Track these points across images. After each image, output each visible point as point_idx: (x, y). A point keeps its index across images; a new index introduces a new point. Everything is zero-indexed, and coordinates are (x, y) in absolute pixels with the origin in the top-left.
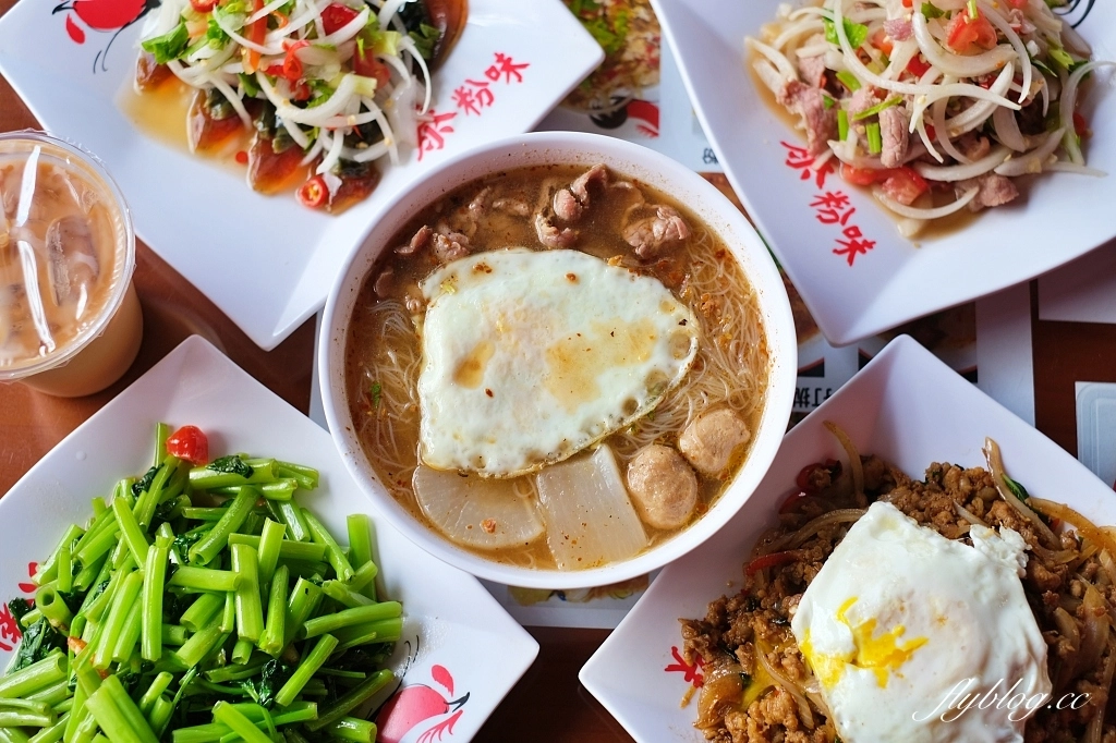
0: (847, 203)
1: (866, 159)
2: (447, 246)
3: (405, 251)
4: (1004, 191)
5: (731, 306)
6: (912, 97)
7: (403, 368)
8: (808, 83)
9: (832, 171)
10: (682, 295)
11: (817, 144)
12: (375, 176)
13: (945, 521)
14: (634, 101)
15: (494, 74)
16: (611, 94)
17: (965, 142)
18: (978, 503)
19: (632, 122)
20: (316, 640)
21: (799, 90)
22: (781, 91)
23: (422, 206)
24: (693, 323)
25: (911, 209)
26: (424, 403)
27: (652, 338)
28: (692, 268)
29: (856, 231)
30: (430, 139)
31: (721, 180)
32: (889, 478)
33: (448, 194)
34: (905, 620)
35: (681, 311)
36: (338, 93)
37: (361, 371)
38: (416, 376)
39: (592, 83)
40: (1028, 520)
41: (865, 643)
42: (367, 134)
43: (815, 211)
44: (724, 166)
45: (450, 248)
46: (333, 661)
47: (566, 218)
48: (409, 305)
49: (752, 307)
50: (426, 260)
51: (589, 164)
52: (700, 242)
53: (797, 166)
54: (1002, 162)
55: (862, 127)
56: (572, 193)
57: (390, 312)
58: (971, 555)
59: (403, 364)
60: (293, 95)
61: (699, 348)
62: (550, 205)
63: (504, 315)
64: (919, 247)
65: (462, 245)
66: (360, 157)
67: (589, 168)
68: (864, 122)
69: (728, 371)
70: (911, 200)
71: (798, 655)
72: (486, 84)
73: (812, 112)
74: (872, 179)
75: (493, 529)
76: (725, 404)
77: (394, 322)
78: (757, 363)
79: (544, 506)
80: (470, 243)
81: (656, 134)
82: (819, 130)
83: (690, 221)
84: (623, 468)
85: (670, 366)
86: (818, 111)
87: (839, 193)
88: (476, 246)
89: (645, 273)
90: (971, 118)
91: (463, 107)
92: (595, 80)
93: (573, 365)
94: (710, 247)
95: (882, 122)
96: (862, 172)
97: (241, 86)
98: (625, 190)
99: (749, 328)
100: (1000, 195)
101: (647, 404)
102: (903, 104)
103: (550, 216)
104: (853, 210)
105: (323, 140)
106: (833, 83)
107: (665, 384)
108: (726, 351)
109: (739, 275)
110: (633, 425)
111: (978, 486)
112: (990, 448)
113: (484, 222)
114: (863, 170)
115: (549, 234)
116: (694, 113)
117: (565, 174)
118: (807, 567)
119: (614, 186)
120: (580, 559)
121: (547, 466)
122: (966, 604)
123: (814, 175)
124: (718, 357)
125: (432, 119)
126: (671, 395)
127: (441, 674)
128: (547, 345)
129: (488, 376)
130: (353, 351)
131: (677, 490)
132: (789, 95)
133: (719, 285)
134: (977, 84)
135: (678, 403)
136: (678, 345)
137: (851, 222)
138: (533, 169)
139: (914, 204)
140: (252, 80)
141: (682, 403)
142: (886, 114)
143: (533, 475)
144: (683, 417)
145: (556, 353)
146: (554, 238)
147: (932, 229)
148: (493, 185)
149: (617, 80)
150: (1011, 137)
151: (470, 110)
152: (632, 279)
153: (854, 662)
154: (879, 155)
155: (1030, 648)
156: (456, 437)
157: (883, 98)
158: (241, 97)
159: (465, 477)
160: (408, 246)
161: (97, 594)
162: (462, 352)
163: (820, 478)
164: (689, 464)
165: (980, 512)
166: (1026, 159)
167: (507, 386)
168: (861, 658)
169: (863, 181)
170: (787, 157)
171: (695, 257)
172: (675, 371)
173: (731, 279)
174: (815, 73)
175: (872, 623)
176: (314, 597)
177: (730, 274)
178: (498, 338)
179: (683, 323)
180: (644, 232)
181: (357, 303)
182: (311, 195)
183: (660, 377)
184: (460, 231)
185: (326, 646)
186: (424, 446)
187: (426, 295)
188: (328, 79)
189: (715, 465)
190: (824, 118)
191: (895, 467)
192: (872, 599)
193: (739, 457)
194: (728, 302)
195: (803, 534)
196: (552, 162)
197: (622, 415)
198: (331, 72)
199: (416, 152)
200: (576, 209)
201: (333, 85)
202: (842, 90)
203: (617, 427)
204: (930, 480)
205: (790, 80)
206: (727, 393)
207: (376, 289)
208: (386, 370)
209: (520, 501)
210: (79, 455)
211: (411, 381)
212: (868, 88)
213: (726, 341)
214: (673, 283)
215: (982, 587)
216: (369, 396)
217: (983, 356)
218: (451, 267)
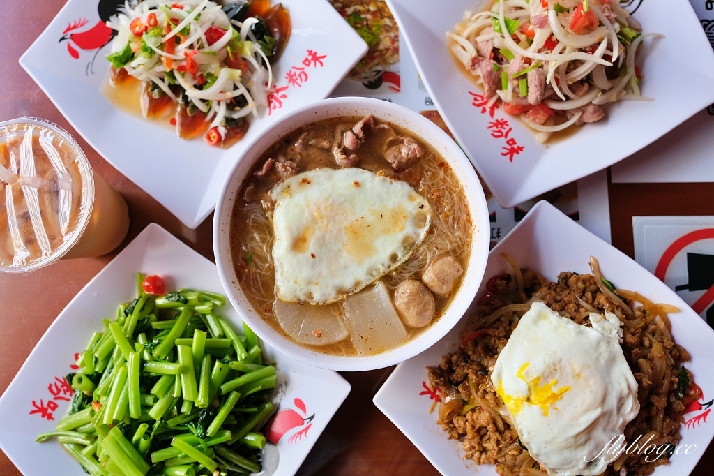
0: (507, 125)
1: (518, 100)
2: (283, 169)
3: (260, 174)
4: (597, 114)
5: (449, 195)
6: (547, 62)
7: (263, 242)
8: (483, 57)
9: (498, 107)
10: (420, 191)
11: (489, 92)
12: (246, 125)
13: (573, 310)
14: (386, 72)
15: (307, 63)
16: (373, 70)
17: (576, 87)
18: (589, 295)
19: (386, 85)
20: (228, 394)
21: (479, 61)
22: (469, 63)
23: (268, 147)
24: (427, 207)
25: (544, 127)
26: (276, 263)
27: (404, 217)
28: (425, 173)
29: (513, 141)
30: (275, 103)
31: (435, 114)
32: (536, 281)
33: (282, 138)
34: (557, 376)
35: (420, 200)
36: (219, 79)
37: (240, 246)
38: (271, 246)
39: (362, 64)
40: (618, 304)
41: (535, 389)
42: (240, 102)
43: (490, 131)
44: (437, 107)
45: (286, 171)
46: (239, 404)
47: (351, 148)
48: (264, 205)
49: (461, 195)
50: (272, 178)
51: (363, 115)
52: (429, 158)
53: (478, 105)
54: (596, 97)
55: (517, 82)
56: (354, 134)
57: (254, 210)
58: (593, 333)
59: (264, 240)
60: (195, 82)
61: (432, 221)
62: (342, 141)
63: (319, 209)
64: (548, 148)
65: (292, 168)
66: (236, 116)
67: (363, 117)
68: (518, 79)
69: (449, 234)
70: (543, 122)
71: (495, 393)
72: (304, 68)
73: (487, 73)
74: (522, 110)
75: (320, 335)
76: (447, 253)
77: (255, 216)
78: (465, 227)
79: (348, 319)
80: (297, 167)
81: (399, 91)
82: (491, 84)
83: (423, 146)
84: (392, 294)
85: (415, 233)
86: (490, 73)
87: (503, 119)
88: (301, 168)
89: (398, 178)
90: (581, 73)
91: (291, 83)
92: (364, 62)
93: (360, 236)
94: (435, 160)
95: (530, 78)
96: (515, 107)
97: (166, 78)
98: (384, 129)
99: (459, 208)
100: (595, 116)
101: (404, 256)
102: (542, 67)
103: (342, 147)
104: (510, 129)
105: (215, 107)
106: (497, 55)
107: (414, 244)
108: (447, 222)
109: (452, 176)
110: (396, 269)
111: (587, 284)
112: (593, 262)
113: (305, 154)
114: (516, 106)
115: (342, 159)
116: (419, 77)
117: (349, 122)
118: (497, 341)
119: (378, 127)
120: (370, 349)
121: (348, 296)
122: (592, 365)
123: (488, 110)
124: (442, 226)
125: (275, 91)
126: (417, 250)
127: (299, 403)
128: (345, 225)
129: (311, 246)
130: (235, 235)
131: (424, 306)
132: (473, 65)
133: (441, 183)
134: (585, 52)
135: (421, 255)
136: (419, 220)
137: (510, 137)
138: (331, 120)
139: (544, 124)
140: (171, 74)
141: (424, 254)
142: (532, 73)
143: (341, 302)
144: (424, 262)
145: (350, 229)
146: (345, 161)
147: (555, 137)
148: (309, 131)
149: (376, 61)
150: (602, 82)
151: (295, 84)
152: (391, 183)
153: (528, 399)
154: (526, 97)
155: (629, 387)
156: (296, 282)
157: (530, 64)
158: (167, 84)
159: (302, 305)
160: (262, 170)
161: (106, 376)
162: (296, 233)
163: (500, 286)
164: (429, 290)
165: (591, 301)
166: (608, 94)
167: (323, 251)
168: (532, 398)
169: (517, 112)
170: (473, 101)
171: (427, 167)
172: (418, 235)
173: (448, 179)
174: (487, 51)
175: (538, 378)
176: (225, 371)
177: (447, 176)
178: (316, 223)
179: (422, 207)
180: (397, 153)
181: (235, 206)
182: (212, 139)
183: (410, 239)
184: (291, 160)
185: (233, 397)
186: (278, 288)
187: (274, 199)
188: (212, 72)
189: (443, 290)
190: (494, 77)
191: (540, 275)
192: (538, 365)
193: (457, 284)
194: (447, 193)
195: (492, 318)
196: (341, 115)
197: (390, 263)
198: (214, 67)
199: (268, 110)
200: (357, 143)
201: (216, 75)
202: (502, 60)
203: (387, 271)
204: (561, 283)
205: (473, 56)
206: (449, 247)
207: (245, 197)
208: (253, 244)
209: (335, 317)
210: (95, 295)
211: (269, 250)
212: (521, 58)
213: (447, 216)
214: (414, 183)
215: (600, 354)
216: (245, 260)
217: (582, 206)
218: (287, 182)
